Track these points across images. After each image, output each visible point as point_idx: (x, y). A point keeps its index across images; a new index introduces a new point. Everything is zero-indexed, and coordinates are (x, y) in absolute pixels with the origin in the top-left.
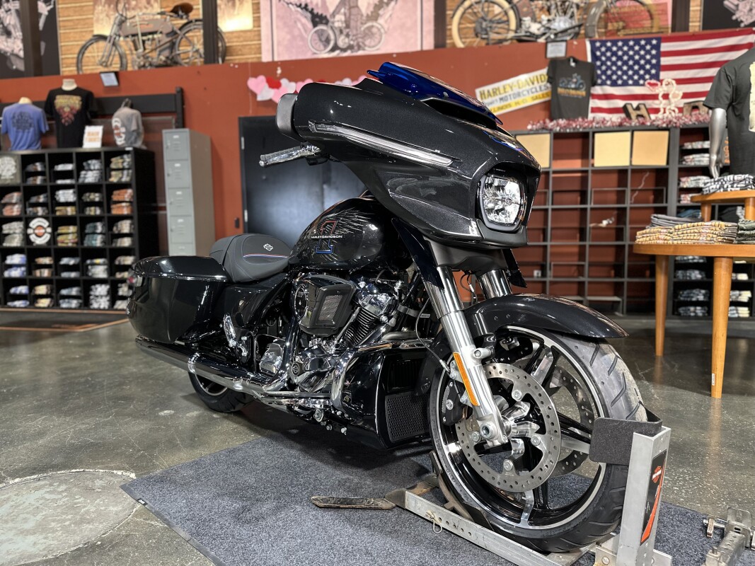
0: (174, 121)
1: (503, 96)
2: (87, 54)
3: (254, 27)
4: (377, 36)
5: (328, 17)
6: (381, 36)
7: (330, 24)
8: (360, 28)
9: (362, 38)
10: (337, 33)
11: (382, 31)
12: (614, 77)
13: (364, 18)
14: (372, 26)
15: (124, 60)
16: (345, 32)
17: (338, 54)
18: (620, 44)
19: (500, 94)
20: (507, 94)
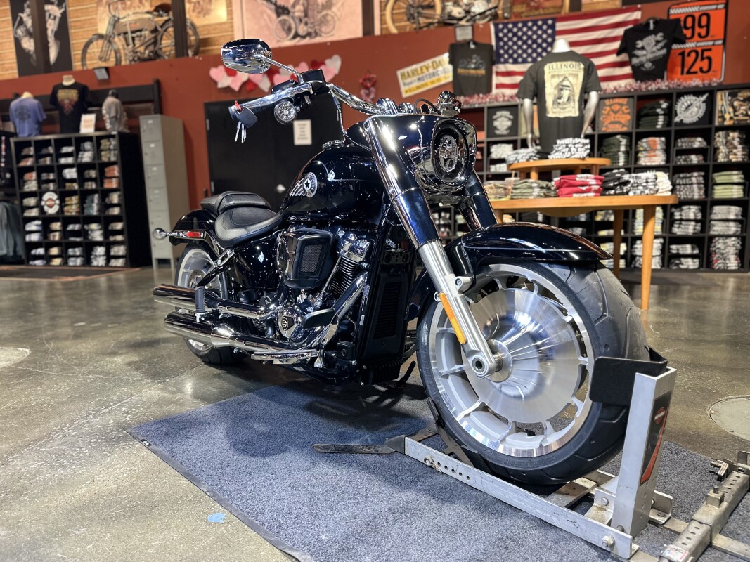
0: (152, 108)
1: (421, 76)
2: (89, 51)
3: (228, 19)
4: (331, 23)
5: (290, 8)
6: (335, 22)
7: (291, 14)
8: (317, 16)
9: (319, 25)
10: (297, 21)
11: (336, 18)
12: (515, 56)
13: (320, 7)
14: (327, 15)
15: (118, 55)
16: (304, 20)
17: (299, 41)
18: (520, 25)
19: (418, 74)
20: (424, 75)
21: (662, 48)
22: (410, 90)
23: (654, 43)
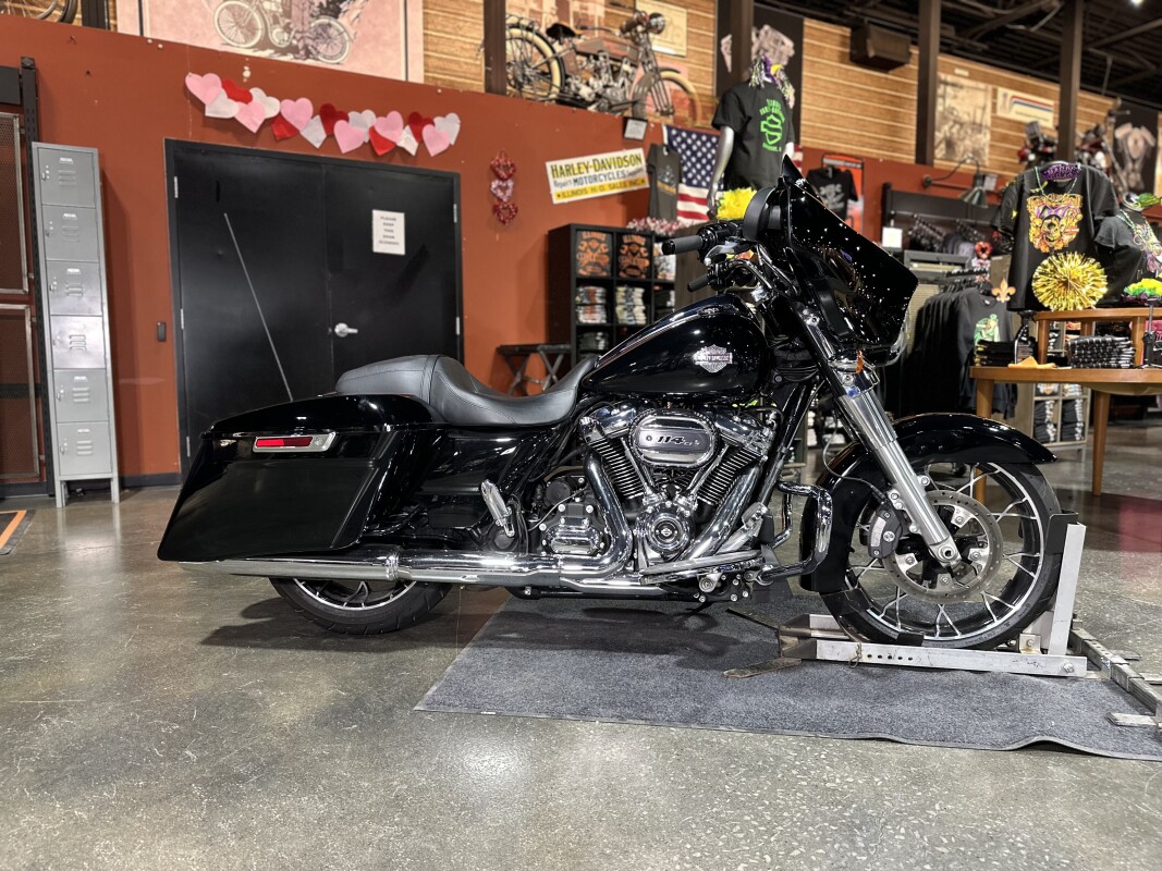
0: (16, 123)
4: (338, 42)
12: (690, 175)
13: (316, 8)
14: (330, 26)
16: (283, 21)
17: (272, 55)
19: (575, 173)
20: (582, 176)
21: (840, 201)
22: (564, 195)
23: (834, 194)
